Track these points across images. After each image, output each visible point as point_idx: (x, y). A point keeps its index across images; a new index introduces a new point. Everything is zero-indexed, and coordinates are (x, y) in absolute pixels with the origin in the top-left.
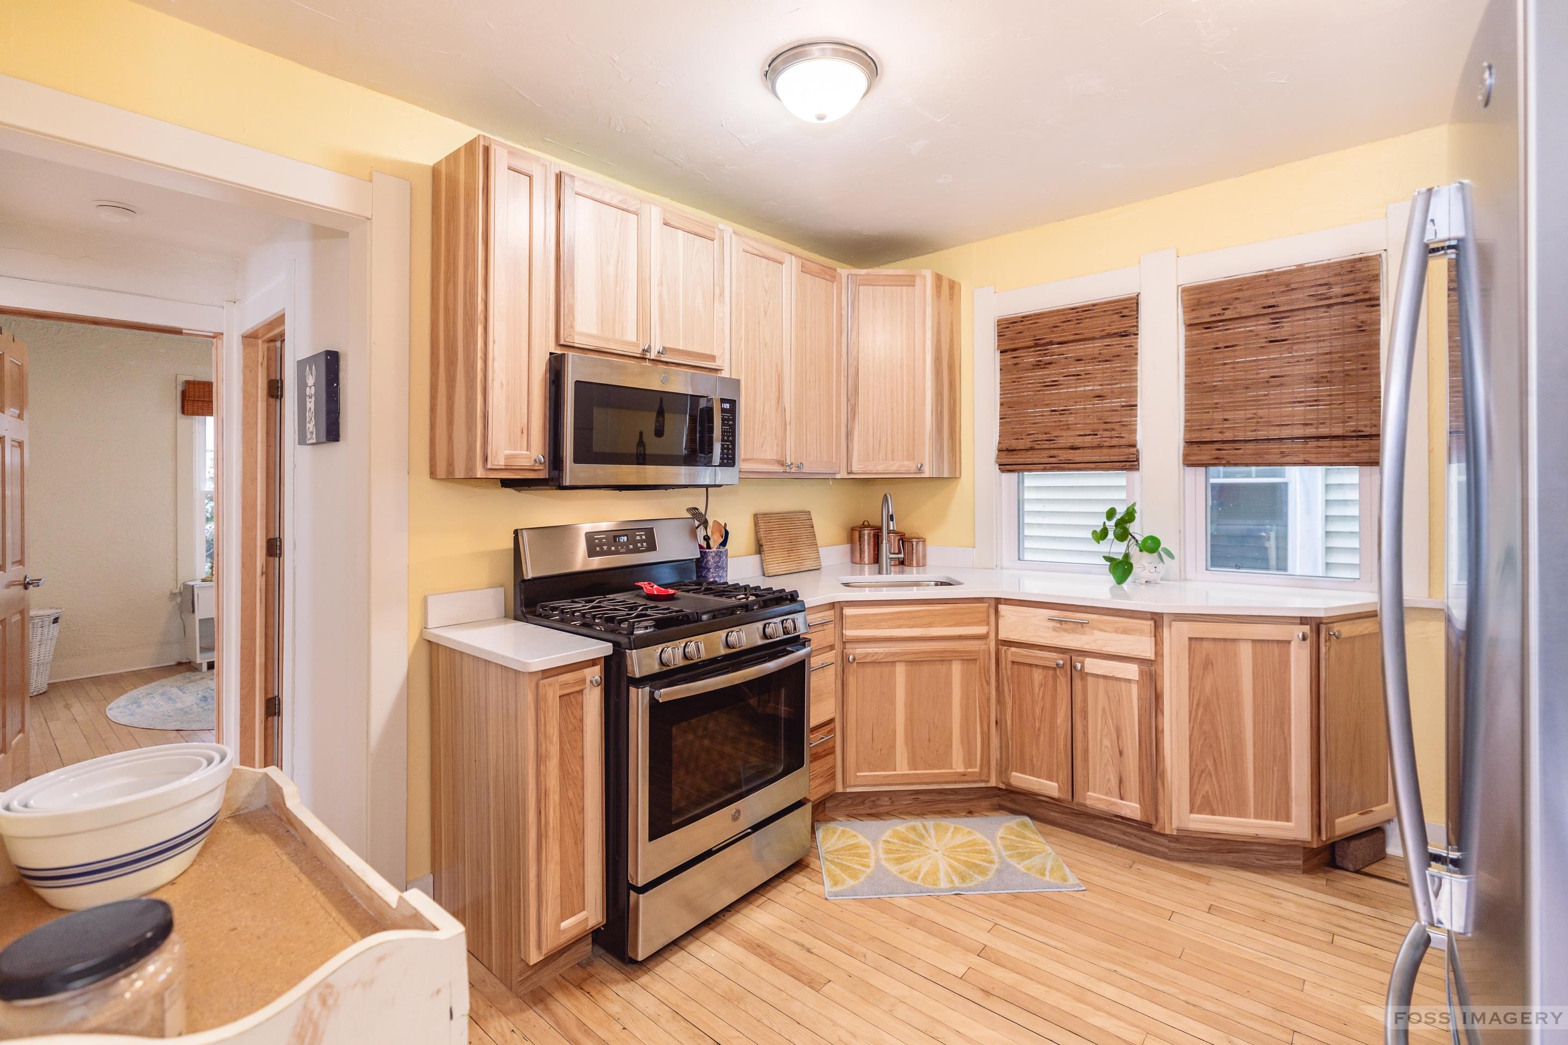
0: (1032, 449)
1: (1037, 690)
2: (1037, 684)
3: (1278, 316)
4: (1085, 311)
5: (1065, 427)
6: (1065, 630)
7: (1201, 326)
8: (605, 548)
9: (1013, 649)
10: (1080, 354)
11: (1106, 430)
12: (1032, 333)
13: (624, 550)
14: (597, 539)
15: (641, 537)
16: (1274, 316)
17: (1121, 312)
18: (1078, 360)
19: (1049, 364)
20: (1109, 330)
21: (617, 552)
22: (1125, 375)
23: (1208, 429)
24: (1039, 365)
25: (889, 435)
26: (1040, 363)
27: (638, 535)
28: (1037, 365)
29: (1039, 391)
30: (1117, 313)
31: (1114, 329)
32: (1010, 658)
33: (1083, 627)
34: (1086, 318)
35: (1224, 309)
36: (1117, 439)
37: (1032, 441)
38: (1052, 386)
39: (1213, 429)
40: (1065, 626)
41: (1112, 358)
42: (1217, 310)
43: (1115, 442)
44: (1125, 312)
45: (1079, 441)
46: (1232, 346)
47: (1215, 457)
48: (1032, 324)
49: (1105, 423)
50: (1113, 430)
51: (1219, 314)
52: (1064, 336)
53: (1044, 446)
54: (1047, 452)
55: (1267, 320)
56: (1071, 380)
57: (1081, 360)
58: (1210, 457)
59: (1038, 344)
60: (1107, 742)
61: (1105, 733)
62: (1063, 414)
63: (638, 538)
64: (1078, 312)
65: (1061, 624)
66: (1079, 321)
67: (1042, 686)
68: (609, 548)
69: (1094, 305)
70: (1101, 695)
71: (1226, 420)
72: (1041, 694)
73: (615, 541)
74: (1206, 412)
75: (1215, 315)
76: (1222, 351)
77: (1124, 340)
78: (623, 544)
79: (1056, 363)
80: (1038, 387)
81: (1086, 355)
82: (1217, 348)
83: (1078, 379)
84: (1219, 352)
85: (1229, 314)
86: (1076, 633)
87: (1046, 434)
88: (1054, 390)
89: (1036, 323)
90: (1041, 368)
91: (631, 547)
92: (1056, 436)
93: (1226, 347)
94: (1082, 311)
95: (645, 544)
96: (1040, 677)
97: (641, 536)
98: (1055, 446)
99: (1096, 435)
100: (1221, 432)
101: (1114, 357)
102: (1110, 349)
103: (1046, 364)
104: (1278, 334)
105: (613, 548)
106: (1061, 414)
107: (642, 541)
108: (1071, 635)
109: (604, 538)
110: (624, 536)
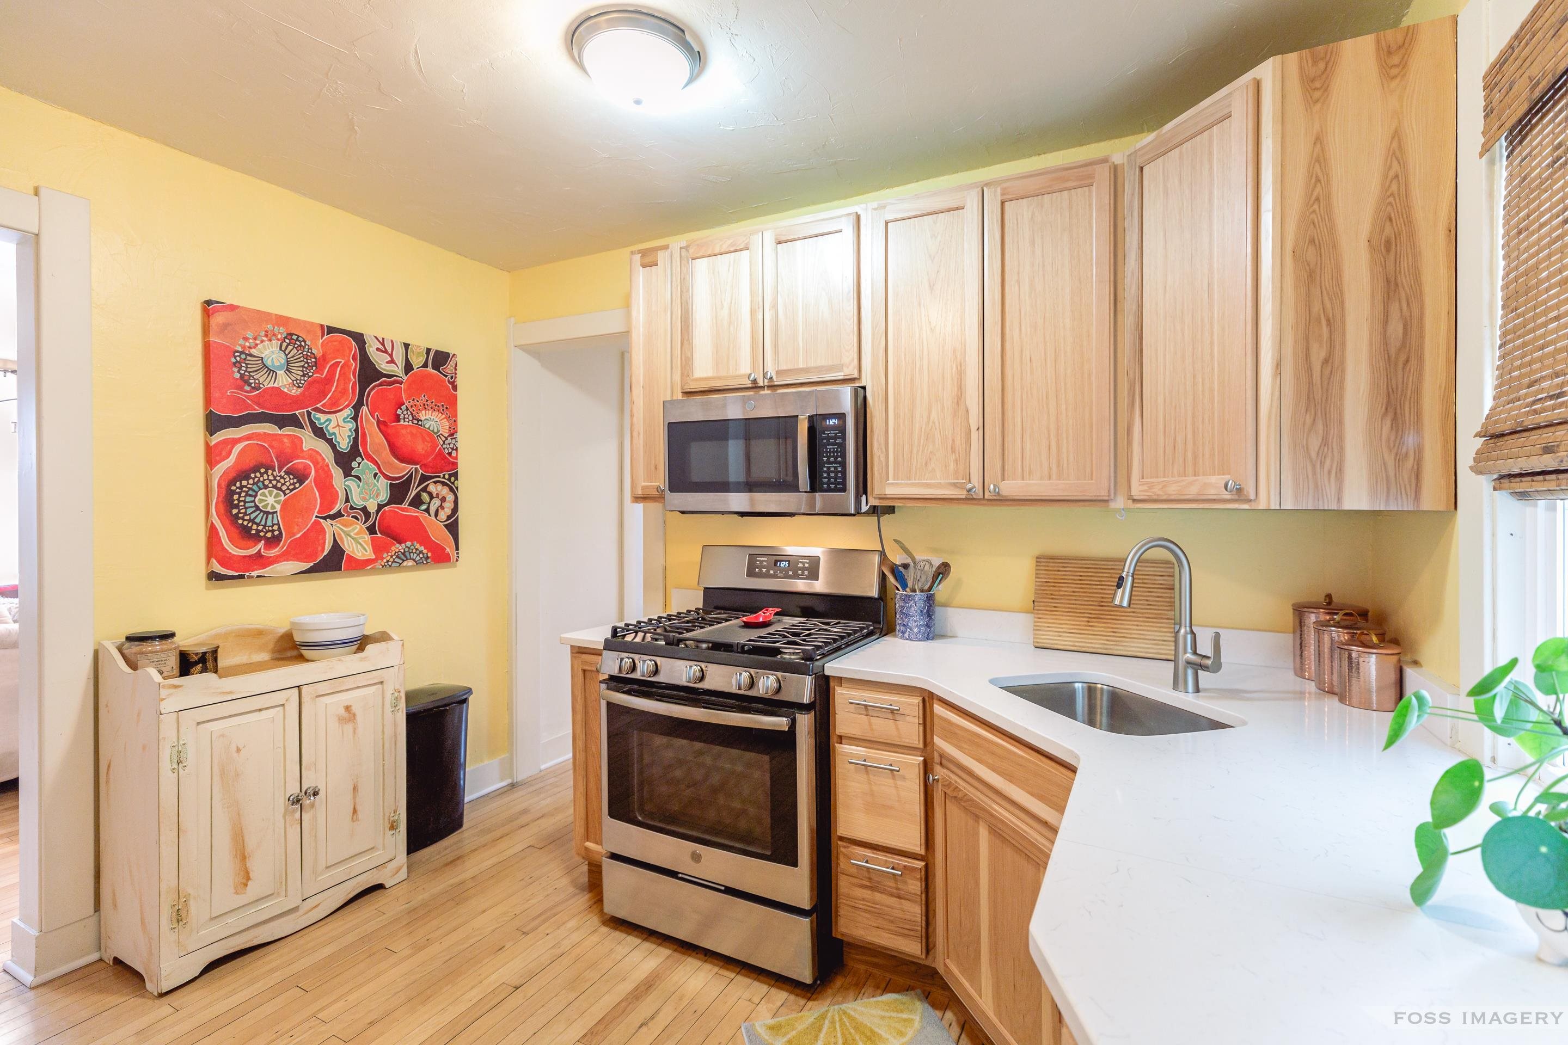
8: (764, 570)
13: (782, 575)
14: (758, 561)
15: (804, 565)
21: (775, 576)
25: (1189, 426)
27: (801, 562)
63: (800, 565)
68: (768, 571)
73: (776, 565)
78: (782, 570)
91: (791, 573)
95: (806, 572)
97: (804, 563)
105: (772, 572)
107: (803, 569)
109: (765, 561)
110: (786, 561)
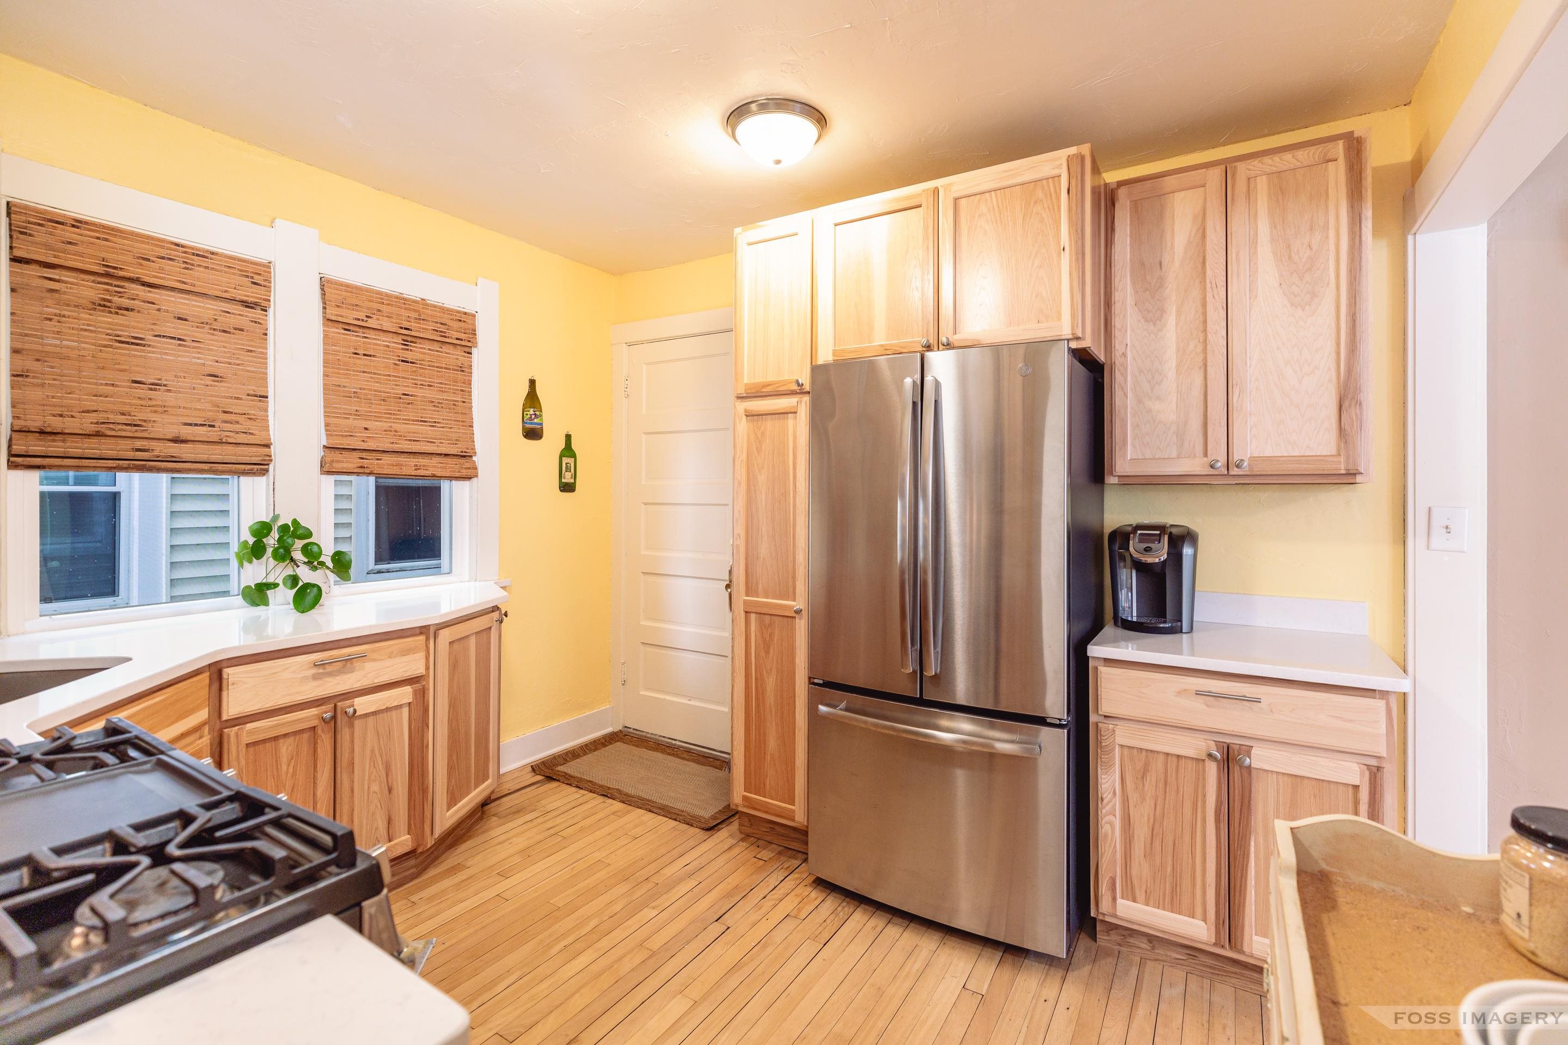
0: (98, 434)
1: (284, 768)
2: (284, 760)
3: (409, 339)
4: (198, 255)
5: (160, 409)
6: (330, 674)
7: (341, 325)
9: (249, 726)
10: (183, 310)
11: (226, 422)
12: (103, 255)
16: (405, 338)
17: (252, 277)
18: (180, 318)
19: (127, 309)
20: (233, 293)
22: (248, 356)
23: (351, 436)
24: (104, 306)
26: (108, 304)
28: (100, 305)
29: (105, 346)
30: (247, 277)
31: (240, 294)
32: (246, 739)
33: (352, 664)
34: (199, 266)
35: (367, 317)
36: (245, 435)
37: (97, 423)
38: (133, 344)
39: (356, 436)
40: (329, 669)
41: (232, 331)
42: (362, 315)
43: (242, 438)
44: (257, 279)
45: (186, 432)
46: (370, 356)
47: (360, 465)
48: (98, 238)
49: (225, 412)
50: (237, 422)
51: (363, 320)
52: (161, 278)
53: (123, 434)
54: (129, 442)
55: (399, 339)
56: (167, 343)
57: (186, 320)
58: (355, 466)
59: (109, 274)
60: (375, 787)
61: (373, 777)
62: (155, 390)
64: (185, 252)
65: (324, 669)
66: (188, 266)
67: (292, 759)
69: (213, 253)
70: (371, 736)
71: (366, 429)
72: (291, 770)
74: (346, 418)
75: (359, 320)
76: (360, 358)
77: (248, 312)
79: (139, 312)
80: (105, 340)
81: (193, 316)
82: (356, 354)
83: (180, 345)
84: (357, 358)
85: (371, 323)
86: (344, 673)
87: (123, 414)
88: (136, 350)
89: (106, 240)
90: (111, 312)
92: (145, 421)
93: (365, 355)
94: (193, 254)
96: (290, 748)
98: (145, 435)
99: (213, 426)
100: (364, 441)
101: (235, 329)
102: (230, 318)
103: (120, 308)
104: (409, 356)
106: (151, 389)
108: (338, 678)
